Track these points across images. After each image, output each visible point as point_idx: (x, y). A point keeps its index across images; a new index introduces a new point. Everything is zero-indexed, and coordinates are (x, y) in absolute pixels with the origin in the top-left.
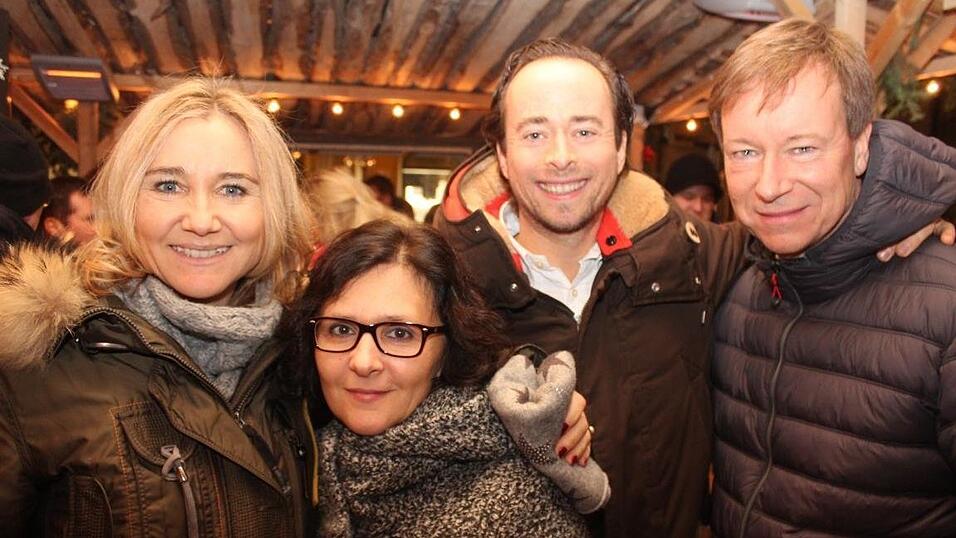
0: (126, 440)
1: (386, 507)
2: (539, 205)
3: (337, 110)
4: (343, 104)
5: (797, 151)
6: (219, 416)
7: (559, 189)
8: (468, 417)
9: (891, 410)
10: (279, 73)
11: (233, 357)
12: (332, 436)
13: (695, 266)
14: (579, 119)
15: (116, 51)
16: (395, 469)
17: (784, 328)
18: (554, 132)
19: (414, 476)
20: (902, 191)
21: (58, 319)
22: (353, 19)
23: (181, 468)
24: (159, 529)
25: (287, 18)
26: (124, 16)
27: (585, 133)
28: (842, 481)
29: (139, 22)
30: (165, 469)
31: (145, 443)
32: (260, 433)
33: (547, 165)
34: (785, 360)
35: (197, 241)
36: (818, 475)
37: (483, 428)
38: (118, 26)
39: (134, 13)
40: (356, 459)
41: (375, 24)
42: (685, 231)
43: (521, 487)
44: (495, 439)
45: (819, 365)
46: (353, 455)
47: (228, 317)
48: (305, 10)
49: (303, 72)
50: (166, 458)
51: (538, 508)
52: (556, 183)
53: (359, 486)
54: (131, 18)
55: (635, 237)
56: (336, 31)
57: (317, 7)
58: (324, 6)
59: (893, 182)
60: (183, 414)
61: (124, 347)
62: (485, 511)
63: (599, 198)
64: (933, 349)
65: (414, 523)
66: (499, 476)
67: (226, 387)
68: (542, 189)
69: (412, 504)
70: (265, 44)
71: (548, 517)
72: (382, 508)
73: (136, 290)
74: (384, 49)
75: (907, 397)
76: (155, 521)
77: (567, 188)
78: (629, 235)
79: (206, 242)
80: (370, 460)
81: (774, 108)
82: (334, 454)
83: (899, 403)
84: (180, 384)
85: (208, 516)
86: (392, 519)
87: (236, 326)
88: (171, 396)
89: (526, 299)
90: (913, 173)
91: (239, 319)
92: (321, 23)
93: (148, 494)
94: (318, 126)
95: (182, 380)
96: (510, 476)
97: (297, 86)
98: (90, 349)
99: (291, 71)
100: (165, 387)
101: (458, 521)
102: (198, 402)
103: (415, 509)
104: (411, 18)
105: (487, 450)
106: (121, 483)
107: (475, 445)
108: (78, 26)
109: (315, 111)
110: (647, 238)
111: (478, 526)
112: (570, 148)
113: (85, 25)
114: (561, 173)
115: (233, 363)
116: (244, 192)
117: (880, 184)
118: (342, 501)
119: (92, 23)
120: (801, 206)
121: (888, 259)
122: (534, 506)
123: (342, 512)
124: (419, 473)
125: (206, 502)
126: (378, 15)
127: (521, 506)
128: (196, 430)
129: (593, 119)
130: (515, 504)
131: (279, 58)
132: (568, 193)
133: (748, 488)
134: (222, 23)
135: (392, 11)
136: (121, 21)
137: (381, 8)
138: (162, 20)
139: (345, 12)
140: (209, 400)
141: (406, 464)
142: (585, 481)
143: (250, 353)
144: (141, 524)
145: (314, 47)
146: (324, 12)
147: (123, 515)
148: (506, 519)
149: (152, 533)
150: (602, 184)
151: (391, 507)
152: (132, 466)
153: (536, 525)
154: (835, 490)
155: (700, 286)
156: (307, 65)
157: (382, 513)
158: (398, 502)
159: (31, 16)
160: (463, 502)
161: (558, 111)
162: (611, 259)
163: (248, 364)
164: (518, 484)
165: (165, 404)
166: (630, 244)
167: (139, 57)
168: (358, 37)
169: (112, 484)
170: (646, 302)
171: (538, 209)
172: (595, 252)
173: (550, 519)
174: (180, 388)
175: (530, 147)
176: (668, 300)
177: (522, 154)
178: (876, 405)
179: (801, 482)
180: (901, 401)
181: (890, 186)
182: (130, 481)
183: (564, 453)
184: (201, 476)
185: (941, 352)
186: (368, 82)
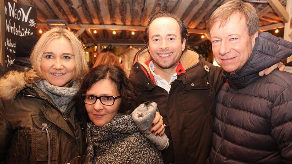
0: (33, 121)
1: (103, 144)
2: (158, 61)
3: (133, 33)
4: (135, 32)
5: (232, 40)
6: (59, 116)
7: (164, 56)
8: (124, 121)
9: (256, 122)
10: (116, 23)
11: (65, 101)
12: (90, 124)
13: (207, 78)
14: (169, 35)
15: (69, 18)
16: (105, 135)
17: (231, 97)
18: (162, 39)
19: (110, 137)
20: (265, 54)
21: (16, 88)
22: (135, 6)
23: (47, 129)
24: (40, 145)
25: (116, 6)
26: (70, 8)
27: (171, 39)
28: (241, 144)
29: (74, 9)
30: (43, 129)
31: (38, 122)
32: (72, 123)
33: (160, 49)
34: (230, 107)
35: (57, 72)
36: (234, 142)
37: (129, 124)
38: (69, 11)
39: (73, 7)
40: (95, 131)
41: (142, 8)
42: (204, 68)
43: (138, 140)
44: (132, 127)
45: (238, 108)
46: (95, 130)
47: (63, 90)
48: (121, 4)
49: (123, 22)
50: (43, 126)
51: (142, 146)
52: (163, 54)
53: (96, 138)
54: (72, 8)
55: (187, 70)
56: (130, 10)
57: (124, 3)
58: (126, 3)
59: (262, 51)
60: (49, 115)
61: (34, 97)
62: (127, 146)
63: (176, 58)
64: (270, 103)
65: (110, 149)
66: (132, 136)
67: (63, 110)
68: (159, 55)
69: (109, 144)
70: (110, 14)
71: (145, 149)
72: (101, 144)
73: (39, 82)
74: (146, 15)
75: (261, 118)
76: (39, 143)
77: (166, 55)
78: (185, 69)
79: (59, 72)
80: (98, 132)
81: (223, 26)
82: (90, 129)
83: (259, 120)
84: (49, 107)
85: (54, 143)
86: (104, 148)
87: (65, 92)
88: (46, 110)
89: (152, 88)
90: (269, 48)
91: (66, 91)
92: (126, 8)
93: (38, 136)
94: (129, 38)
95: (49, 106)
96: (135, 137)
97: (121, 27)
98: (26, 97)
99: (119, 22)
100: (45, 108)
101: (120, 148)
102: (53, 112)
103: (110, 145)
104: (152, 6)
105: (129, 130)
106: (31, 132)
107: (126, 129)
108: (58, 11)
109: (128, 34)
110: (191, 70)
111: (124, 150)
112: (166, 44)
113: (60, 11)
114: (164, 51)
115: (65, 103)
116: (70, 58)
117: (257, 51)
118: (91, 142)
119: (62, 10)
120: (234, 57)
121: (262, 75)
122: (141, 146)
123: (91, 144)
124: (111, 136)
125: (53, 139)
126: (142, 5)
127: (137, 145)
128: (52, 120)
129: (174, 35)
130: (135, 144)
131: (115, 19)
132: (166, 57)
133: (217, 146)
134: (98, 9)
135: (147, 3)
136: (70, 9)
137: (143, 3)
138: (81, 8)
139: (133, 4)
140: (57, 112)
141: (108, 134)
142: (159, 141)
143: (70, 100)
144: (35, 144)
145: (125, 15)
146: (126, 4)
147: (31, 141)
148: (132, 148)
149: (38, 146)
150: (177, 54)
151: (104, 144)
152: (34, 128)
153: (141, 151)
154: (239, 147)
155: (209, 85)
156: (123, 20)
157: (101, 146)
158: (106, 143)
159: (46, 9)
160: (122, 143)
161: (163, 33)
162: (179, 76)
163: (69, 103)
164: (137, 139)
165: (44, 113)
166: (185, 72)
167: (75, 19)
168: (137, 12)
169: (28, 132)
170: (190, 89)
171: (158, 62)
172: (175, 74)
173: (146, 150)
174: (49, 109)
175: (155, 43)
176: (197, 88)
177: (153, 45)
178: (252, 120)
179: (230, 144)
180: (259, 119)
181: (261, 52)
182: (33, 132)
183: (153, 132)
184: (53, 132)
185: (272, 104)
186: (142, 25)
